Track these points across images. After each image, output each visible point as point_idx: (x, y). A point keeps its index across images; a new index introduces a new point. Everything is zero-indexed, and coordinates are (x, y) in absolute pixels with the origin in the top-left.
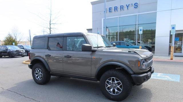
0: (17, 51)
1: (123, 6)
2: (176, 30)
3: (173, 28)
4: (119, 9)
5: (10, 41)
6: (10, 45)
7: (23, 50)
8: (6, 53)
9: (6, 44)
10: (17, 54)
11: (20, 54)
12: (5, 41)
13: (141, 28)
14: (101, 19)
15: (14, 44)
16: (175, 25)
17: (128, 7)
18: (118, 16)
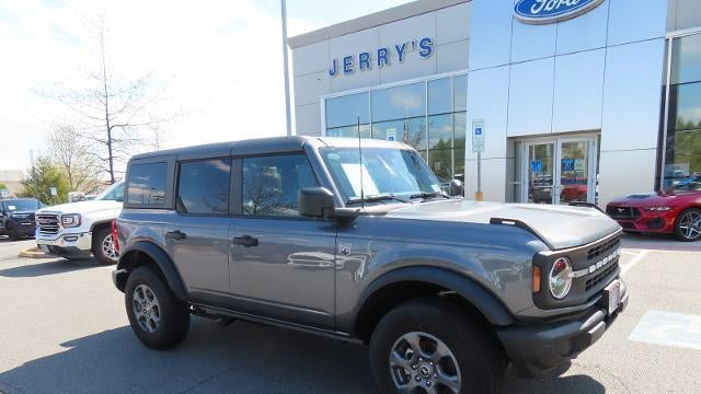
1: (385, 50)
4: (374, 62)
14: (319, 99)
16: (482, 121)
17: (400, 53)
18: (369, 89)
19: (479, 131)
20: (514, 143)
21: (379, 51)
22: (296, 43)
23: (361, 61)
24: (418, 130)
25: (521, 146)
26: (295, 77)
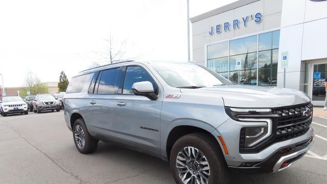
19: (285, 58)
20: (305, 64)
21: (234, 21)
22: (194, 20)
23: (225, 27)
24: (253, 59)
25: (309, 65)
26: (193, 36)
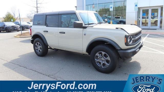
0: (12, 26)
2: (139, 7)
3: (136, 6)
5: (9, 18)
6: (9, 21)
7: (18, 25)
8: (4, 28)
9: (5, 20)
10: (13, 29)
11: (16, 29)
12: (4, 18)
13: (112, 6)
15: (12, 20)
